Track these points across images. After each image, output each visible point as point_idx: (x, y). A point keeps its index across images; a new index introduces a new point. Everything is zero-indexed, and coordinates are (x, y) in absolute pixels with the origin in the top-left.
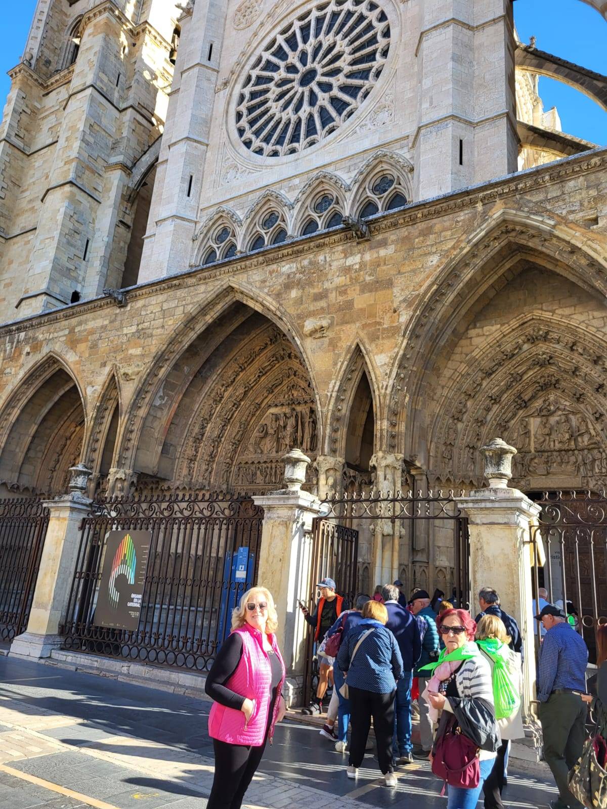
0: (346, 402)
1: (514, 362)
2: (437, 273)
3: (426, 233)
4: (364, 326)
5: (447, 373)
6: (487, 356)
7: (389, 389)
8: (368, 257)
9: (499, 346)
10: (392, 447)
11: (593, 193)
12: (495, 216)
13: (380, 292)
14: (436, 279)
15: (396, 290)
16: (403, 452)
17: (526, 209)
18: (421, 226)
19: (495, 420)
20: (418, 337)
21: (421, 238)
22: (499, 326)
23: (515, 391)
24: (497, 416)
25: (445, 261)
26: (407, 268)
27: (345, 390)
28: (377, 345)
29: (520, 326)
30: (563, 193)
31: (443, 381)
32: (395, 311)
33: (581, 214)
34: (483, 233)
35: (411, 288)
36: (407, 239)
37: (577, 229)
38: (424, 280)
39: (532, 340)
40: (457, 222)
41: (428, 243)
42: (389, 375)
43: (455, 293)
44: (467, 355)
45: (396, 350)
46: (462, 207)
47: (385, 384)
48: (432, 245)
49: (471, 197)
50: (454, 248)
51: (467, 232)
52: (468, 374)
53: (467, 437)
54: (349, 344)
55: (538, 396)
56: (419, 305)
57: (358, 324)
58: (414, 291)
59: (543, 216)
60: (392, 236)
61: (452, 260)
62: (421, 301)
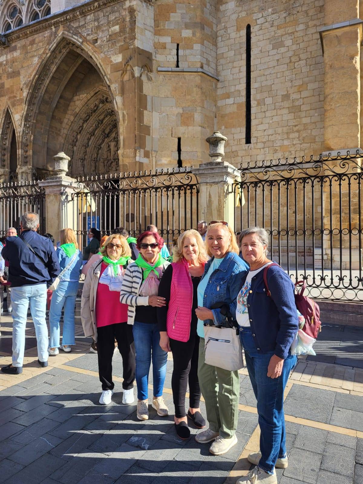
0: (8, 139)
1: (97, 114)
2: (37, 68)
3: (33, 43)
4: (10, 98)
5: (66, 121)
6: (83, 111)
7: (21, 133)
8: (9, 57)
9: (87, 105)
10: (25, 163)
11: (96, 24)
12: (60, 35)
13: (15, 78)
14: (37, 72)
15: (21, 77)
16: (31, 164)
17: (72, 32)
18: (30, 38)
19: (93, 144)
20: (34, 104)
21: (30, 46)
22: (86, 95)
23: (101, 129)
24: (94, 142)
25: (41, 61)
26: (25, 65)
27: (6, 134)
28: (15, 109)
29: (94, 95)
30: (86, 23)
31: (64, 125)
32: (22, 90)
33: (92, 36)
34: (55, 45)
35: (27, 77)
36: (24, 47)
37: (90, 45)
38: (32, 72)
39: (102, 102)
40: (45, 37)
41: (33, 50)
42: (21, 125)
43: (49, 79)
44: (73, 111)
45: (23, 112)
46: (45, 28)
47: (19, 130)
48: (35, 51)
49: (49, 22)
50: (44, 53)
51: (49, 44)
52: (75, 121)
53: (80, 154)
54: (4, 108)
55: (113, 131)
56: (30, 87)
57: (7, 97)
58: (28, 78)
59: (77, 36)
60: (19, 44)
61: (43, 60)
62: (31, 84)
